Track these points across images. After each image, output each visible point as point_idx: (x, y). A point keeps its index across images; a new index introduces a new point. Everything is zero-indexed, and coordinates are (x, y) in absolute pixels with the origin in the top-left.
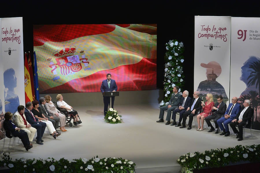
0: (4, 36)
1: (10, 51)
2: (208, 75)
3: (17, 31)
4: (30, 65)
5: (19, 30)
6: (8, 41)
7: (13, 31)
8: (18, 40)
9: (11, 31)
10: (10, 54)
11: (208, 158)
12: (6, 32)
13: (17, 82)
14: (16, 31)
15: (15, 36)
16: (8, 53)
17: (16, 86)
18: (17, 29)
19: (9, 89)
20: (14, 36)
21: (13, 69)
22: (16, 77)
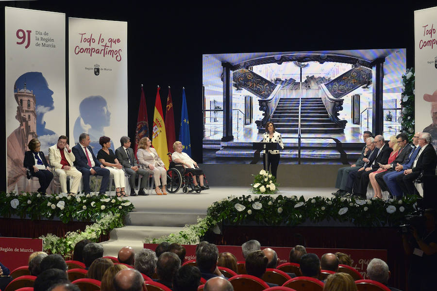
0: (86, 45)
1: (98, 70)
2: (433, 115)
3: (115, 42)
4: (170, 107)
5: (119, 41)
6: (94, 54)
7: (106, 41)
8: (114, 56)
9: (101, 40)
10: (97, 73)
11: (258, 206)
12: (90, 40)
13: (111, 119)
14: (111, 41)
15: (109, 49)
16: (93, 71)
17: (107, 124)
18: (115, 38)
19: (92, 127)
20: (106, 47)
21: (102, 98)
22: (110, 111)
